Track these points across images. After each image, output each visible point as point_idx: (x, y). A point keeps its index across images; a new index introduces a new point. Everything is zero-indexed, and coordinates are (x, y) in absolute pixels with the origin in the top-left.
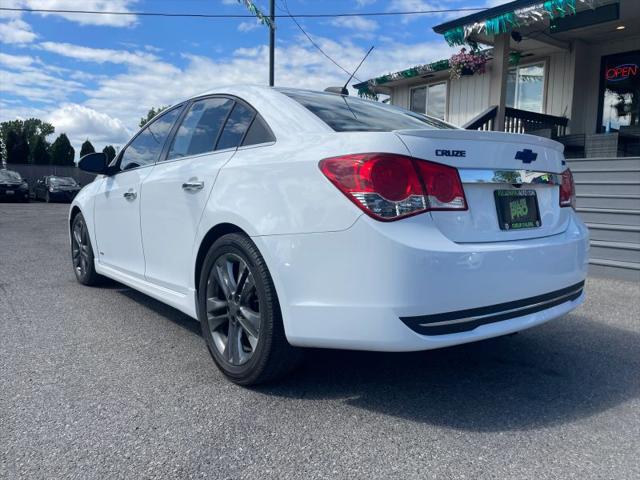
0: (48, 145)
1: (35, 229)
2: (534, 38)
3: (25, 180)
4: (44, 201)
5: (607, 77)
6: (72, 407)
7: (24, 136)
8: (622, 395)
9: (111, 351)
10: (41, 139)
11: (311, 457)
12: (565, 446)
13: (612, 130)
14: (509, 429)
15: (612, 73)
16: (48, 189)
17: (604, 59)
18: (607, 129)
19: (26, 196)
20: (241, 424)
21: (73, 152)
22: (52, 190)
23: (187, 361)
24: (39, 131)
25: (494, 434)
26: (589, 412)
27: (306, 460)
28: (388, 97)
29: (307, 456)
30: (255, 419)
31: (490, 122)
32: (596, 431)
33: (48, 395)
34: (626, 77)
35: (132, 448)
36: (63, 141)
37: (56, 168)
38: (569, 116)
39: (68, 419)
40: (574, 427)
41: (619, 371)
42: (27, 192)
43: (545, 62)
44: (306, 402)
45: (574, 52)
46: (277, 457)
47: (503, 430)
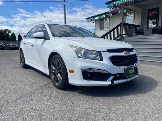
0: (10, 35)
1: (7, 56)
2: (130, 5)
3: (4, 45)
4: (9, 49)
5: (150, 15)
6: (15, 94)
7: (3, 33)
8: (146, 89)
9: (25, 82)
10: (8, 34)
11: (70, 103)
12: (130, 100)
13: (150, 28)
14: (118, 97)
15: (151, 13)
16: (10, 47)
17: (149, 10)
18: (149, 28)
19: (5, 48)
20: (55, 97)
21: (16, 37)
22: (11, 47)
23: (43, 84)
24: (7, 32)
25: (114, 98)
26: (138, 93)
27: (69, 104)
28: (95, 21)
29: (69, 103)
30: (58, 96)
31: (120, 27)
32: (139, 97)
33: (9, 92)
34: (154, 14)
35: (29, 102)
36: (13, 34)
37: (12, 41)
38: (140, 25)
39: (14, 97)
40: (133, 96)
41: (147, 84)
42: (5, 47)
43: (134, 11)
44: (71, 92)
45: (141, 9)
46: (62, 103)
47: (116, 97)
